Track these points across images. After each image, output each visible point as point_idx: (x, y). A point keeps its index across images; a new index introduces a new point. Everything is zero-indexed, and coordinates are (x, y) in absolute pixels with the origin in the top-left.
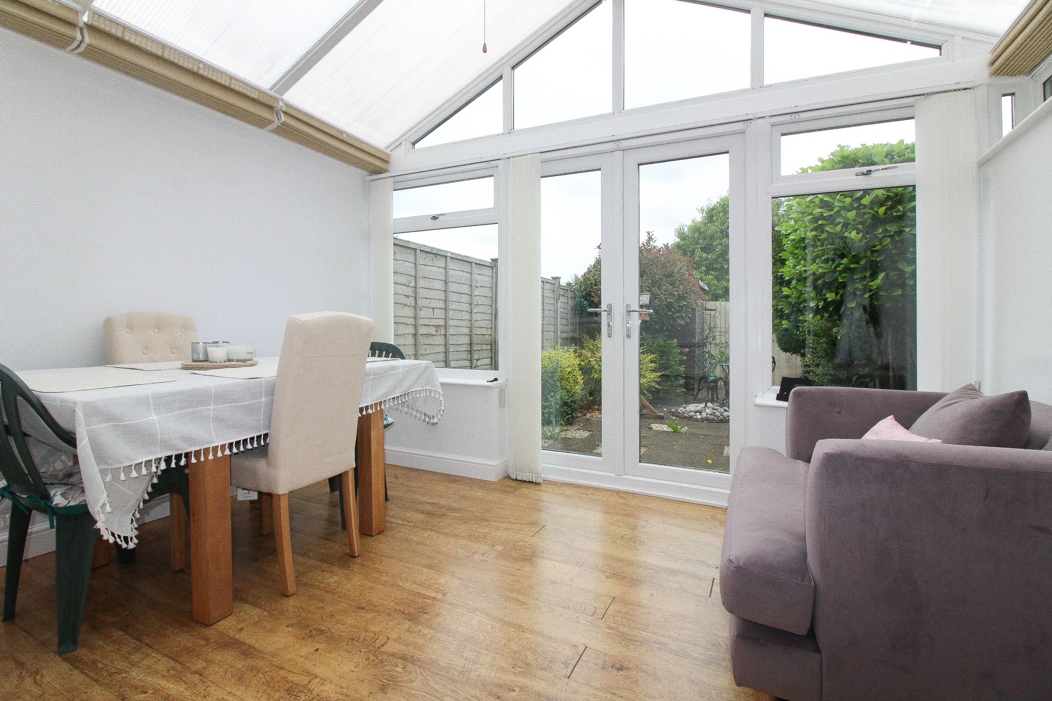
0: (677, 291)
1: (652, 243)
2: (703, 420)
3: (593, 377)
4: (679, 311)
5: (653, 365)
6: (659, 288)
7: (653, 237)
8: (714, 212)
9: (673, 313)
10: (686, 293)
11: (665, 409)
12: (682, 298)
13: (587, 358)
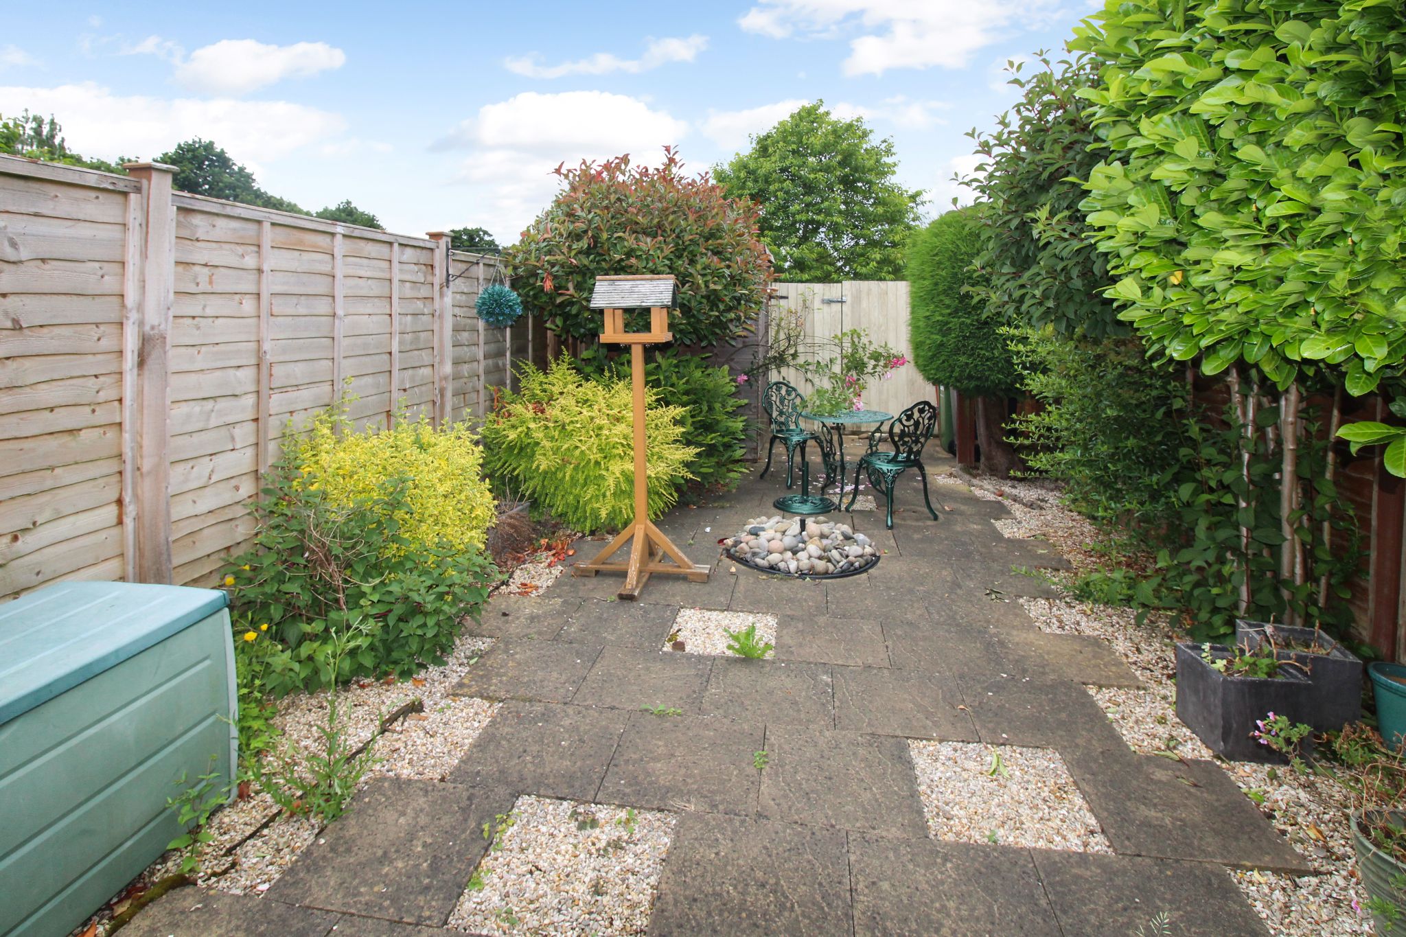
0: (728, 267)
1: (674, 170)
2: (802, 575)
3: (538, 467)
4: (729, 309)
5: (680, 430)
6: (692, 262)
7: (677, 158)
8: (769, 141)
9: (721, 313)
10: (747, 272)
11: (708, 530)
12: (735, 281)
13: (523, 422)
